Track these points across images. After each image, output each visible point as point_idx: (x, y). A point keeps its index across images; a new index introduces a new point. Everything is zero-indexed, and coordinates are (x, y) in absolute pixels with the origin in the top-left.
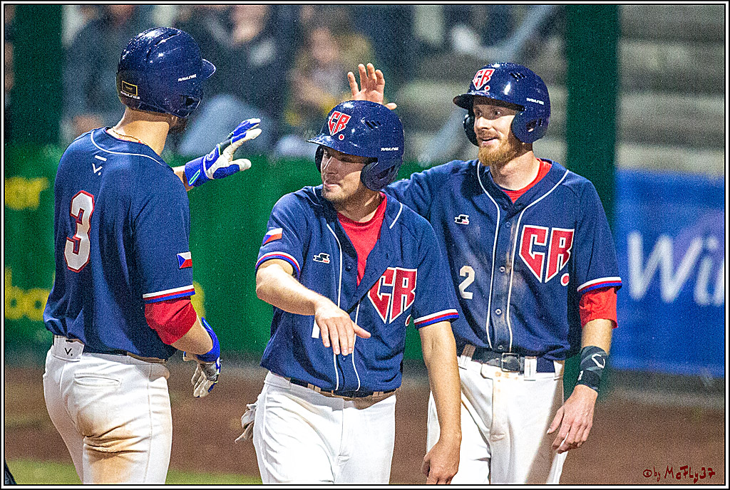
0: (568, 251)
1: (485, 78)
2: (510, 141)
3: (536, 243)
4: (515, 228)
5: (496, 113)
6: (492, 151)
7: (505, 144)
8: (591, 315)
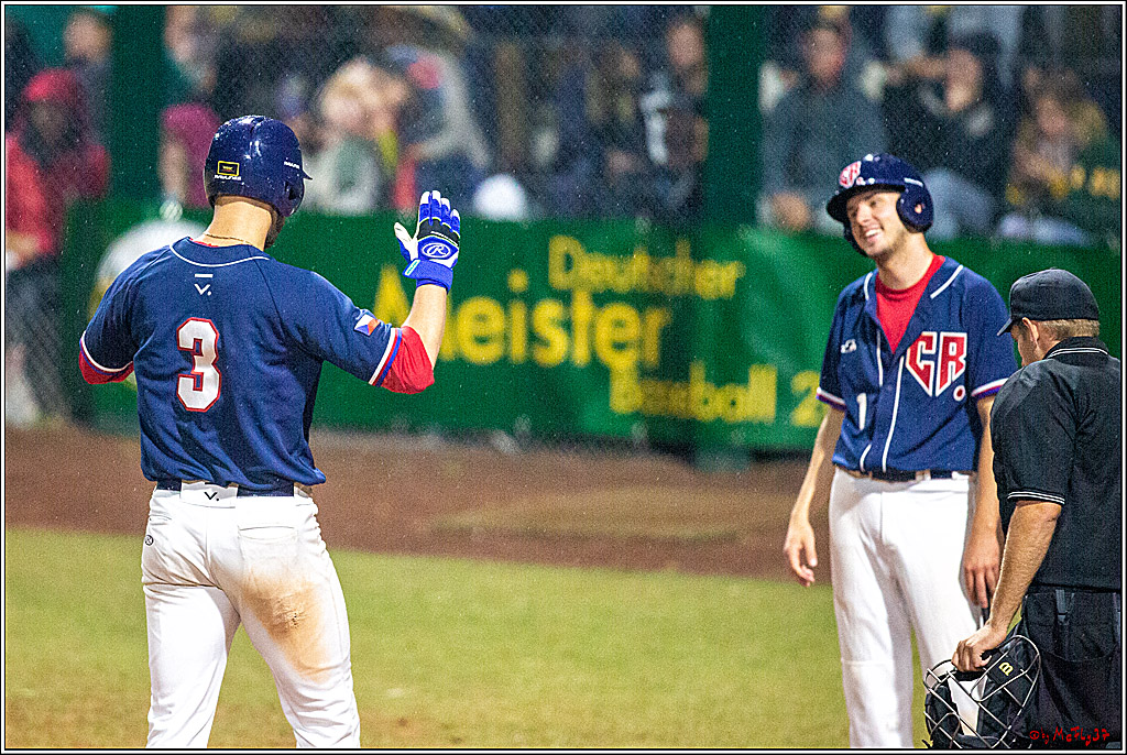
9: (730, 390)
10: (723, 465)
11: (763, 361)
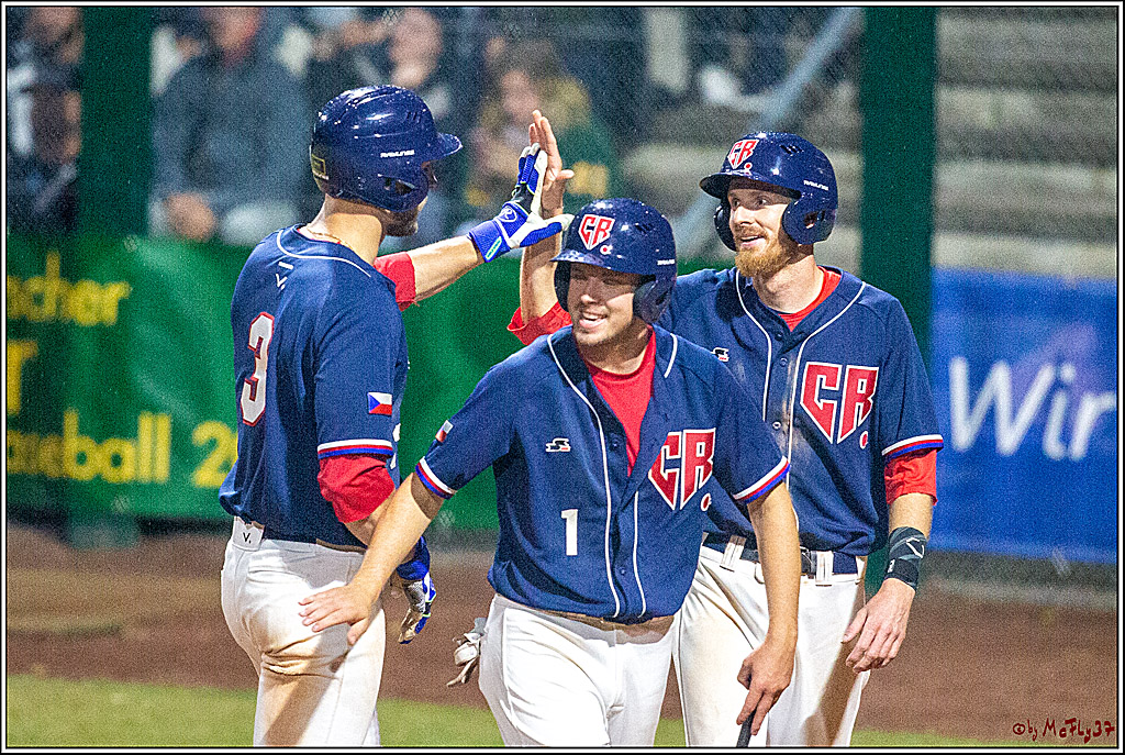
0: (870, 399)
1: (746, 153)
2: (782, 241)
3: (824, 387)
4: (794, 366)
5: (761, 202)
6: (756, 255)
7: (773, 246)
8: (903, 487)
9: (112, 446)
10: (104, 536)
11: (155, 409)
